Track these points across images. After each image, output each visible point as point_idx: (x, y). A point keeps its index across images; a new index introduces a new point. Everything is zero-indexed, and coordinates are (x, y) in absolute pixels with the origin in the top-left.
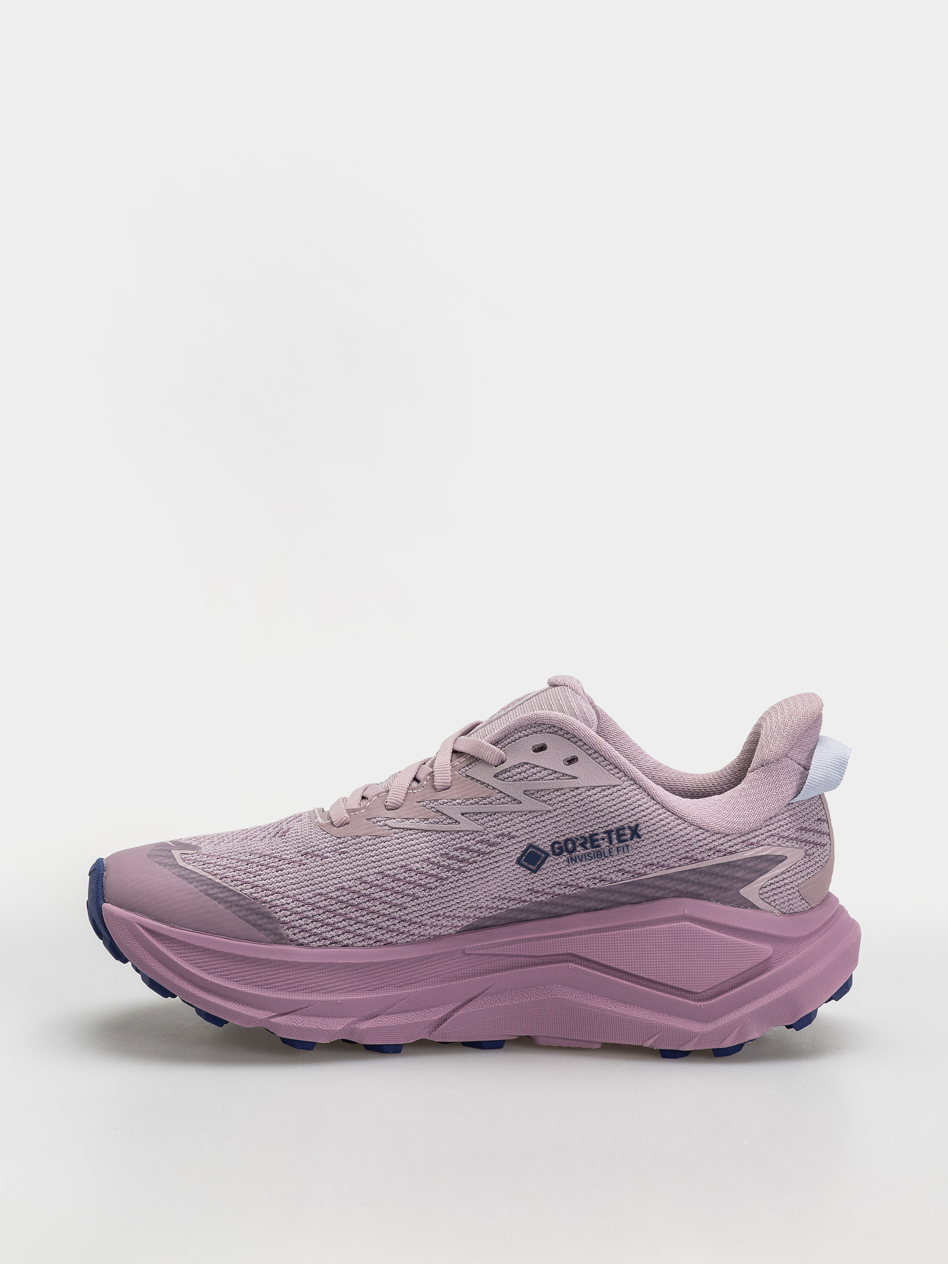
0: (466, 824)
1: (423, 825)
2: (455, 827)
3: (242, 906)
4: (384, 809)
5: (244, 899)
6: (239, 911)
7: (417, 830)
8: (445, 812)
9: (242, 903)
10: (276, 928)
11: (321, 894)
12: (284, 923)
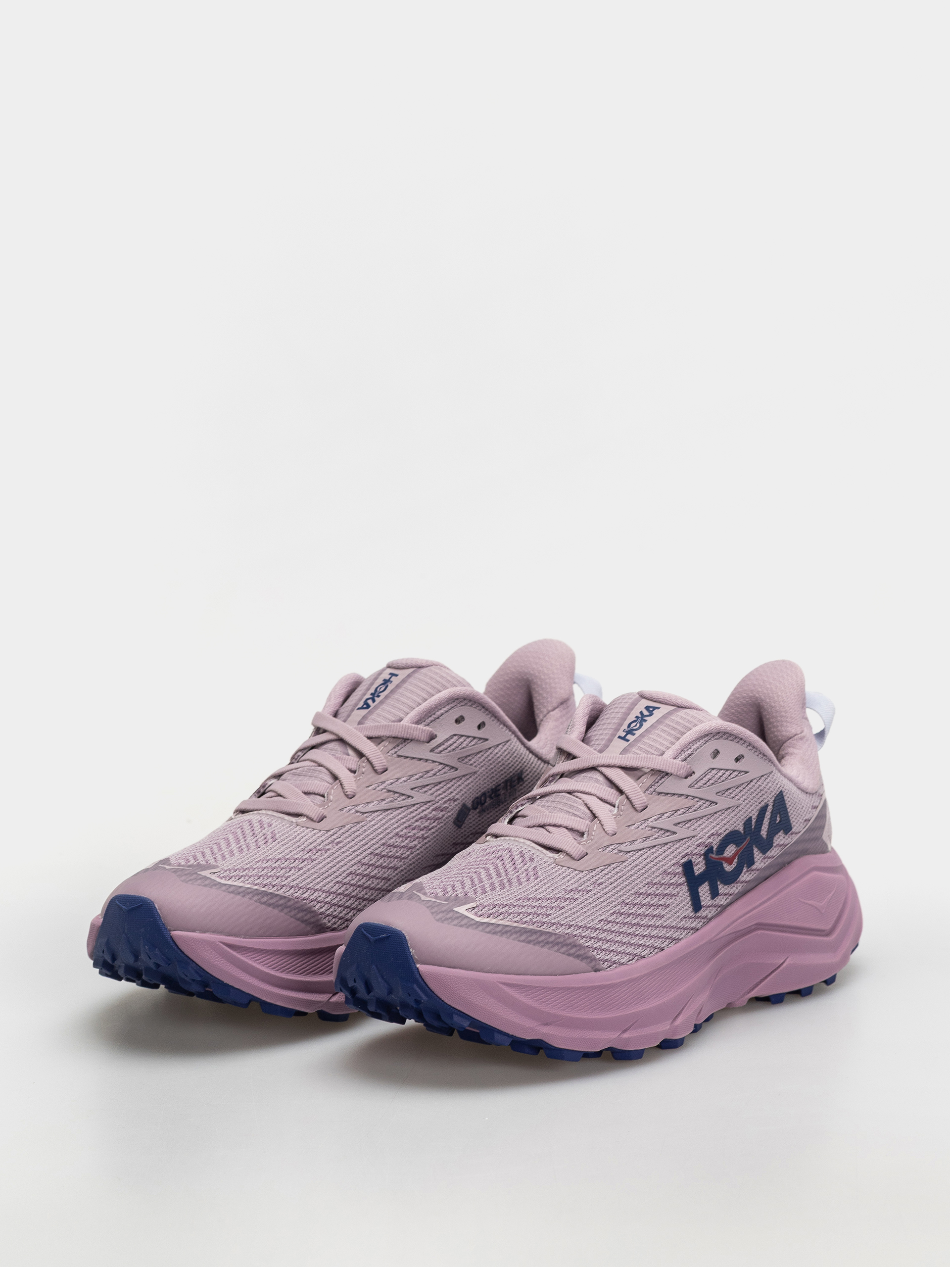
0: (419, 797)
1: (383, 805)
2: (410, 801)
3: (290, 907)
4: (346, 798)
5: (290, 900)
6: (290, 912)
7: (381, 810)
8: (396, 790)
9: (289, 904)
10: (318, 920)
11: (337, 882)
12: (321, 914)
